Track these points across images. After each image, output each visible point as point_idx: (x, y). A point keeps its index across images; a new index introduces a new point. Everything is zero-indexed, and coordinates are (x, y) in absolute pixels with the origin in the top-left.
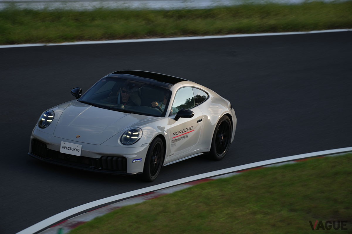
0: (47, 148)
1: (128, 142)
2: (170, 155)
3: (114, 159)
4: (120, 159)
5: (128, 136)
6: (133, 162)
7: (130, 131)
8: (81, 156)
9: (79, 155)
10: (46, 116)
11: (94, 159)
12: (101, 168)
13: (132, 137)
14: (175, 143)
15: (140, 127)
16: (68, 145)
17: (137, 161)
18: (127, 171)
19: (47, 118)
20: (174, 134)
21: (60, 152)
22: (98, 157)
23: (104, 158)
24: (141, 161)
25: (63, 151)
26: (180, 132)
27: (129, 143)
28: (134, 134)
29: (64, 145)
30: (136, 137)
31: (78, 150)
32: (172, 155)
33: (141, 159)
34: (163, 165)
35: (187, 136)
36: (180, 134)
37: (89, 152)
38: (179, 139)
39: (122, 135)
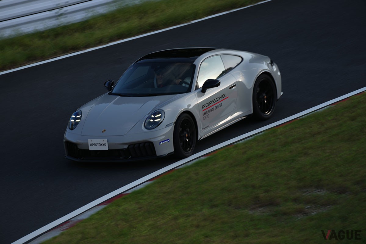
0: (78, 149)
2: (205, 127)
3: (141, 145)
6: (160, 144)
9: (107, 149)
12: (130, 157)
13: (155, 120)
14: (208, 114)
15: (162, 109)
16: (95, 141)
17: (164, 142)
18: (157, 154)
20: (203, 107)
22: (126, 147)
24: (168, 142)
25: (91, 148)
26: (210, 103)
28: (157, 117)
31: (105, 144)
32: (208, 126)
33: (169, 139)
34: (198, 139)
35: (221, 105)
36: (211, 105)
38: (211, 110)
39: (145, 120)
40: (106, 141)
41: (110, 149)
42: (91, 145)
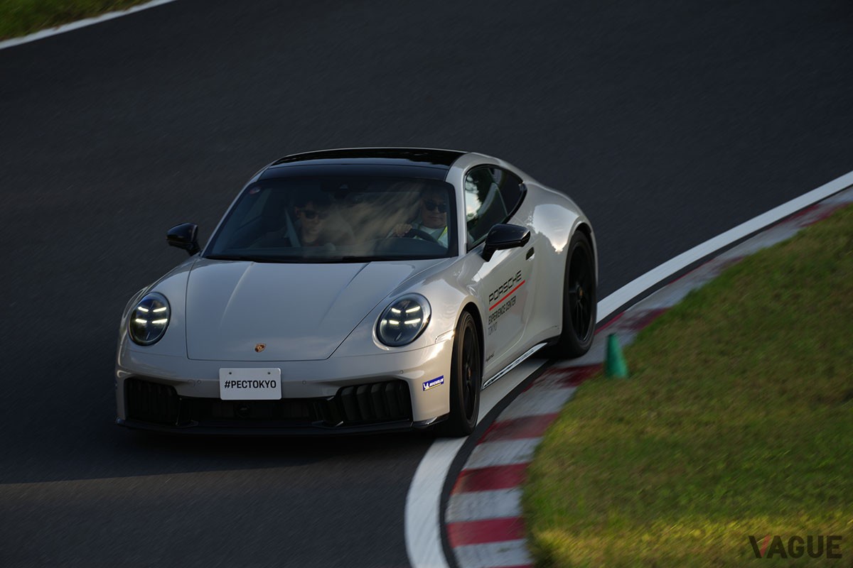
1: (399, 336)
4: (388, 388)
5: (394, 322)
7: (396, 306)
8: (282, 399)
9: (279, 397)
10: (146, 310)
11: (322, 401)
13: (406, 323)
16: (241, 374)
19: (151, 317)
21: (220, 399)
22: (331, 392)
23: (346, 392)
24: (442, 383)
25: (227, 394)
27: (402, 340)
28: (409, 314)
29: (230, 378)
30: (418, 321)
31: (272, 384)
33: (442, 377)
37: (304, 383)
40: (276, 374)
41: (287, 396)
42: (227, 386)
